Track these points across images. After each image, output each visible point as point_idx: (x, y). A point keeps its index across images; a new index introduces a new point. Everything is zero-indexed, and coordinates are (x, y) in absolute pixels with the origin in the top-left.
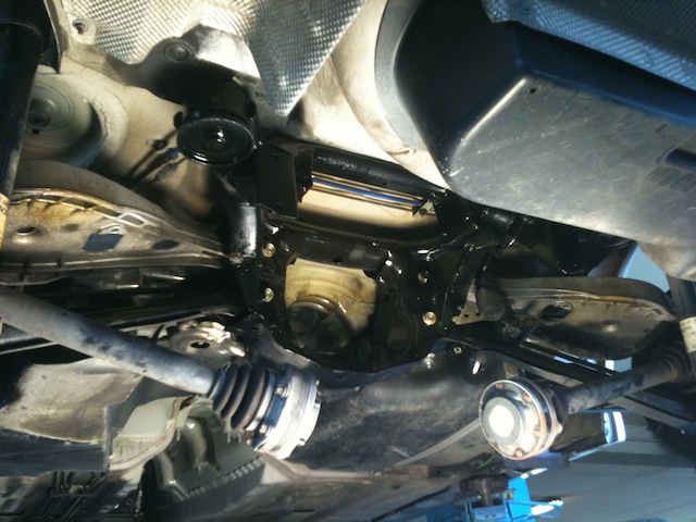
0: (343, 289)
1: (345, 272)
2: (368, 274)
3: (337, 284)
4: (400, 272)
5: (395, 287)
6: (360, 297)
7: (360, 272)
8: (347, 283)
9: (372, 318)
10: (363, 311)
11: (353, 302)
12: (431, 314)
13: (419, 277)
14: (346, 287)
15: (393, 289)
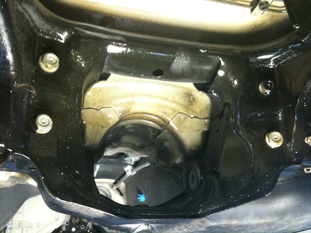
0: (173, 105)
1: (175, 86)
2: (200, 87)
3: (166, 99)
4: (236, 82)
5: (230, 101)
6: (193, 112)
7: (190, 86)
8: (177, 98)
9: (206, 136)
10: (196, 127)
11: (185, 119)
12: (277, 135)
13: (260, 88)
14: (176, 102)
15: (228, 104)
